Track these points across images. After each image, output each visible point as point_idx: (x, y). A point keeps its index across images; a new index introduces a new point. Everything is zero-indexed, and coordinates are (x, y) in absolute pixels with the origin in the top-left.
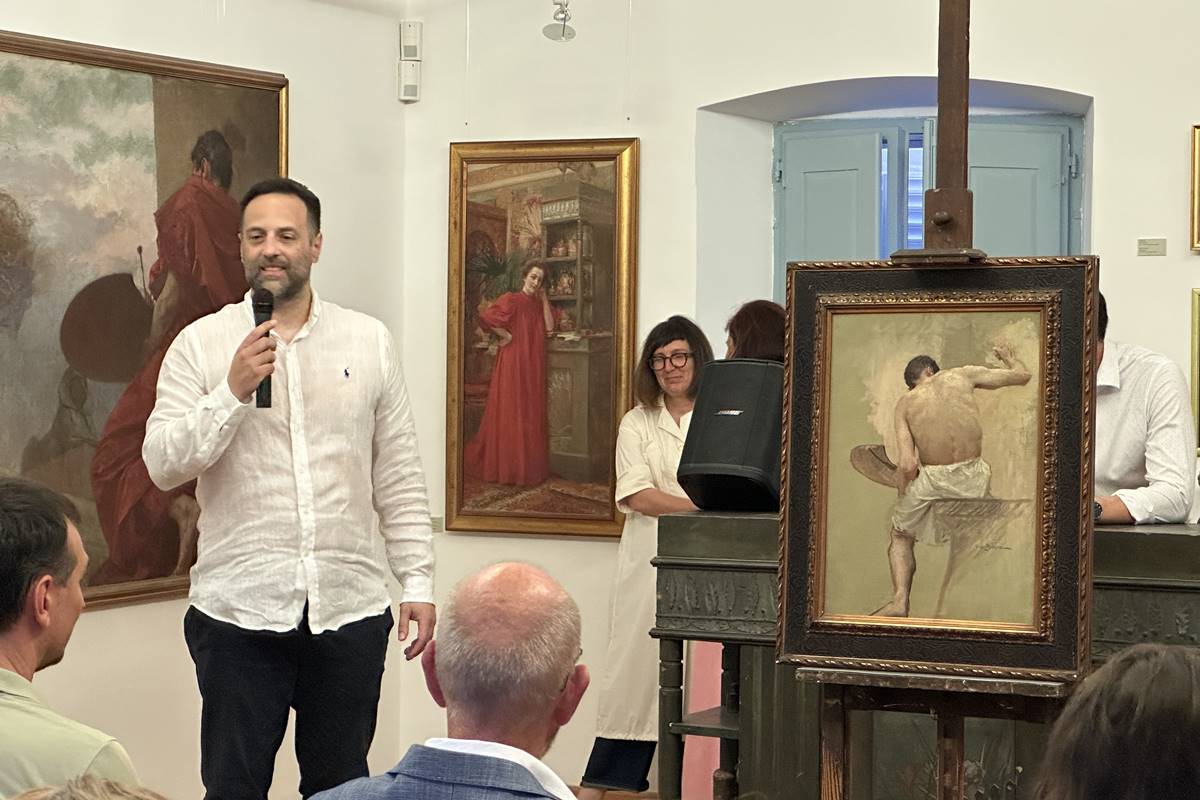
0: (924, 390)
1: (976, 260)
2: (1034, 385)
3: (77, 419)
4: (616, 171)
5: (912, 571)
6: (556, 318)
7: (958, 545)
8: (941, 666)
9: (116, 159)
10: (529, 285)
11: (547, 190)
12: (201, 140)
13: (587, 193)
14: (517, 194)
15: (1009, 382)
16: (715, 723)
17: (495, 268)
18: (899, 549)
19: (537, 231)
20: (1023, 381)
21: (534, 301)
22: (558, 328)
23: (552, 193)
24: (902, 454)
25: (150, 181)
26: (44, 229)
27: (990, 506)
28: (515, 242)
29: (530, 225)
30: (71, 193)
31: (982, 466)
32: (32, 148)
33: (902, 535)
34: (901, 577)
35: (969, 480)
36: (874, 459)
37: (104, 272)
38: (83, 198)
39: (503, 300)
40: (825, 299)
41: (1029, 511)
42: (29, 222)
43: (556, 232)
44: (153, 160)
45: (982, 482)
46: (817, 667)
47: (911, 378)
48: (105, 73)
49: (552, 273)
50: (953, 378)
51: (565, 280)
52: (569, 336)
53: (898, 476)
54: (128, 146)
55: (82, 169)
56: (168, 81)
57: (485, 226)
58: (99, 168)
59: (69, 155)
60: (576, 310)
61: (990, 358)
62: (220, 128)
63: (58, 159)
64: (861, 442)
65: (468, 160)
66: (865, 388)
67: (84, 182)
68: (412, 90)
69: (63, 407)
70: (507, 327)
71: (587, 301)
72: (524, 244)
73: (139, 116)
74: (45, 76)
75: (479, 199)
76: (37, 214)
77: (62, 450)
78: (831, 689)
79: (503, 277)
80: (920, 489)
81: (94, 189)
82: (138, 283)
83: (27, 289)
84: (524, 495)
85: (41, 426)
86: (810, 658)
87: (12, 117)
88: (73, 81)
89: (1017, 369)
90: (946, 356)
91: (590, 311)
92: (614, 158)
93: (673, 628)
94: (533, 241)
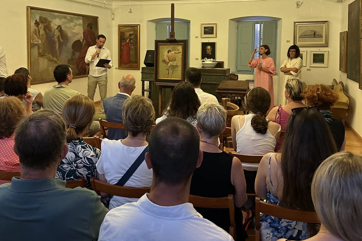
0: (170, 54)
1: (175, 40)
2: (181, 53)
3: (74, 56)
4: (137, 28)
5: (168, 73)
6: (131, 45)
7: (173, 70)
8: (171, 83)
9: (78, 26)
10: (128, 41)
11: (129, 30)
12: (88, 24)
13: (134, 31)
14: (126, 31)
15: (179, 53)
16: (148, 90)
17: (124, 39)
18: (167, 71)
19: (128, 35)
20: (180, 53)
21: (128, 43)
22: (131, 46)
23: (130, 30)
24: (167, 61)
25: (82, 29)
26: (70, 35)
27: (177, 66)
28: (126, 36)
29: (127, 34)
30: (73, 30)
31: (176, 62)
32: (68, 25)
33: (167, 69)
34: (167, 74)
35: (174, 63)
36: (164, 61)
37: (77, 40)
38: (74, 31)
39: (125, 43)
40: (159, 44)
41: (181, 66)
42: (68, 34)
43: (131, 35)
44: (82, 26)
45: (176, 63)
46: (158, 84)
47: (168, 52)
48: (76, 16)
49: (130, 40)
50: (173, 52)
51: (132, 41)
52: (132, 47)
53: (167, 63)
54: (79, 25)
55: (74, 28)
56: (84, 17)
57: (122, 34)
58: (76, 28)
59: (72, 26)
60: (133, 44)
61: (177, 50)
62: (91, 23)
63: (71, 26)
64: (162, 59)
65: (120, 27)
66: (163, 53)
67: (74, 29)
68: (113, 18)
69: (72, 55)
70: (125, 46)
71: (134, 43)
72: (127, 36)
73: (81, 21)
74: (69, 17)
75: (122, 31)
76: (69, 33)
77: (72, 60)
78: (160, 86)
79: (125, 40)
80: (169, 64)
81: (75, 30)
82: (81, 41)
83: (68, 42)
84: (127, 65)
85: (70, 58)
86: (158, 83)
87: (66, 22)
88: (73, 17)
89: (179, 51)
90: (172, 50)
91: (135, 44)
92: (137, 27)
93: (143, 80)
94: (128, 36)
